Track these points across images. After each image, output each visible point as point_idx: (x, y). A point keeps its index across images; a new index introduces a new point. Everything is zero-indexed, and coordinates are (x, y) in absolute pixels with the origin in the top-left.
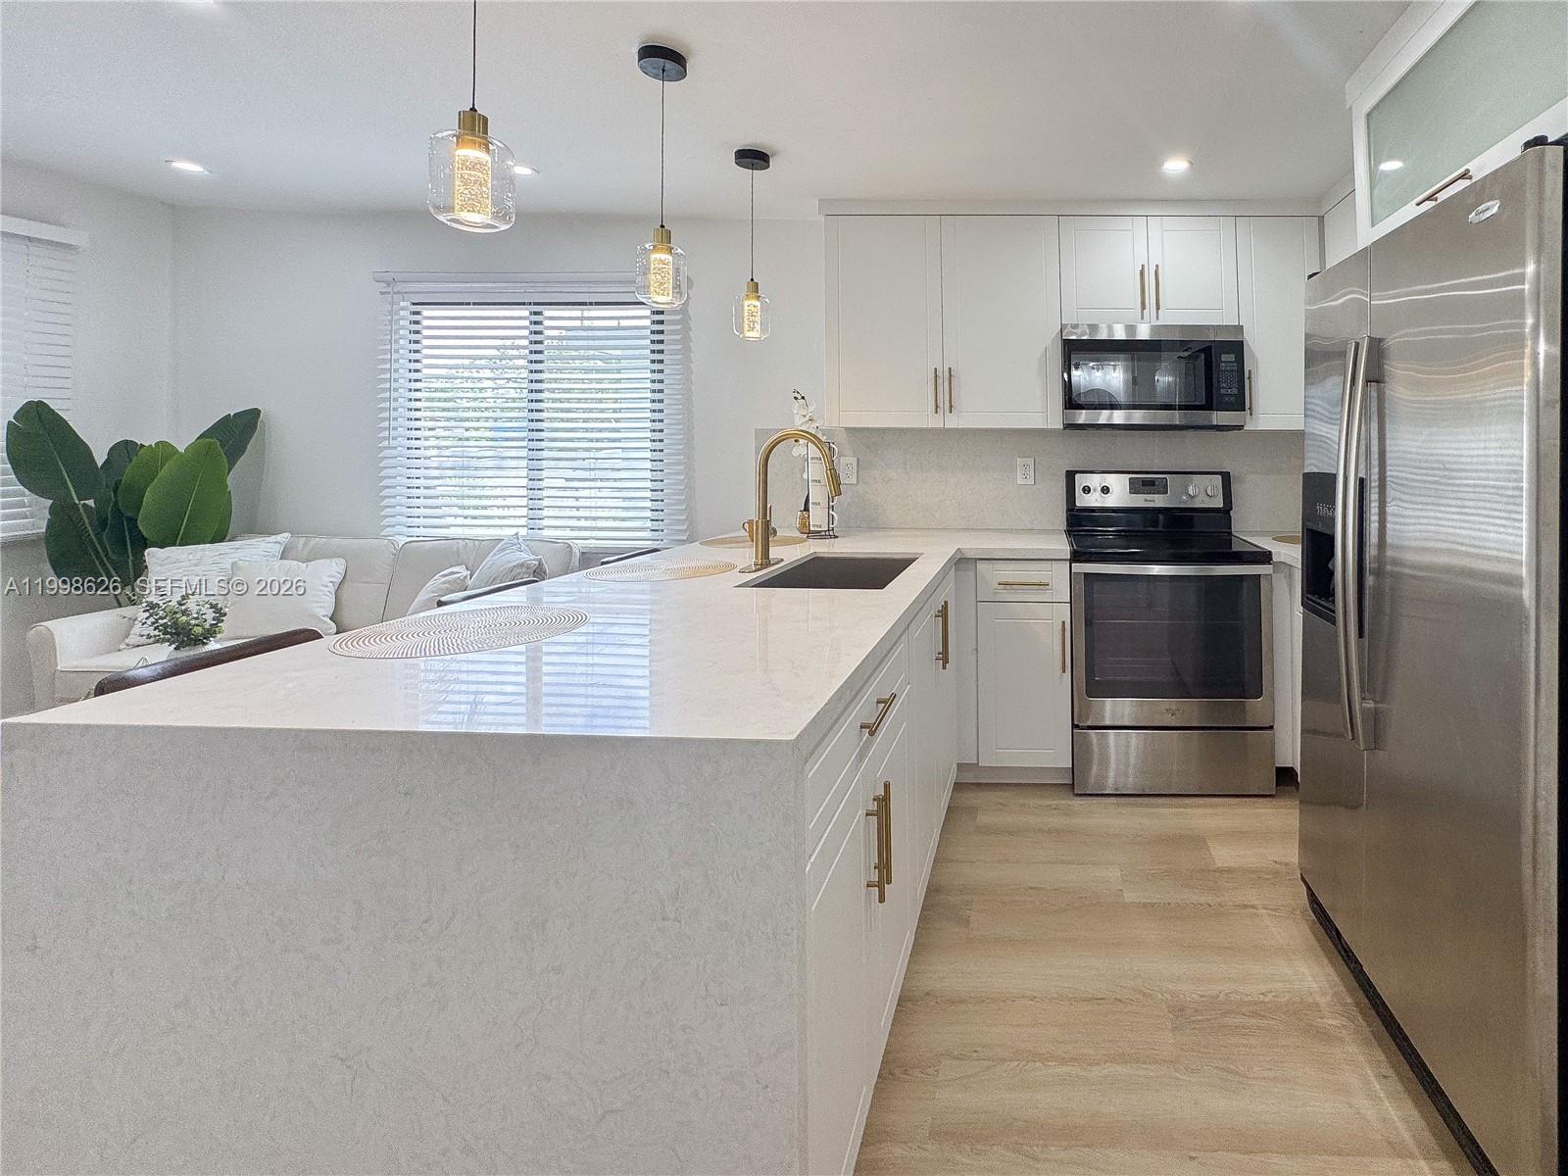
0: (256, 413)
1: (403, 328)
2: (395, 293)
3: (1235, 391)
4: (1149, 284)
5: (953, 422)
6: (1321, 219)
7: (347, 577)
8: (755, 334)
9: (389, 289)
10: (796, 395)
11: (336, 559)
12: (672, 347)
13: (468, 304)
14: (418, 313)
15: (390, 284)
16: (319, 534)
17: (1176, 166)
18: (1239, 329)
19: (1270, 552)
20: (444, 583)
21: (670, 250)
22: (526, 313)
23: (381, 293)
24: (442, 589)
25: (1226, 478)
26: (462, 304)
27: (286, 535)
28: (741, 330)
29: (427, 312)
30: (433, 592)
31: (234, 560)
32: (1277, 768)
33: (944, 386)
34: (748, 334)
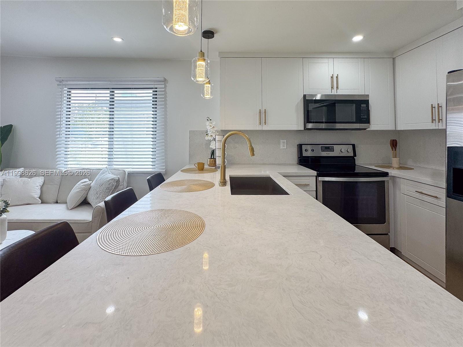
0: (11, 126)
1: (65, 97)
2: (63, 85)
3: (366, 117)
4: (335, 80)
5: (265, 128)
6: (394, 59)
7: (45, 183)
8: (207, 97)
9: (61, 84)
10: (208, 119)
11: (41, 177)
12: (159, 103)
13: (89, 89)
14: (70, 92)
15: (61, 82)
16: (34, 168)
17: (358, 38)
18: (368, 96)
19: (388, 172)
20: (83, 186)
21: (204, 60)
22: (109, 92)
23: (58, 85)
24: (81, 188)
25: (354, 146)
26: (87, 89)
27: (23, 168)
28: (204, 95)
29: (73, 91)
30: (79, 189)
31: (4, 178)
32: (390, 248)
33: (263, 116)
34: (206, 97)
